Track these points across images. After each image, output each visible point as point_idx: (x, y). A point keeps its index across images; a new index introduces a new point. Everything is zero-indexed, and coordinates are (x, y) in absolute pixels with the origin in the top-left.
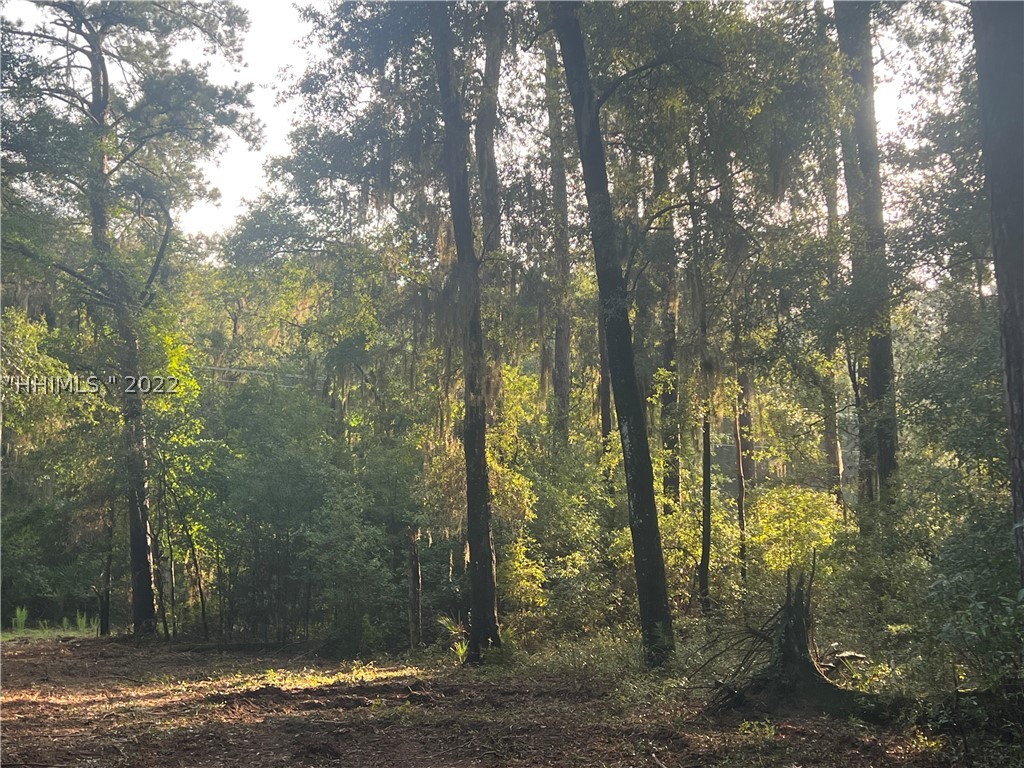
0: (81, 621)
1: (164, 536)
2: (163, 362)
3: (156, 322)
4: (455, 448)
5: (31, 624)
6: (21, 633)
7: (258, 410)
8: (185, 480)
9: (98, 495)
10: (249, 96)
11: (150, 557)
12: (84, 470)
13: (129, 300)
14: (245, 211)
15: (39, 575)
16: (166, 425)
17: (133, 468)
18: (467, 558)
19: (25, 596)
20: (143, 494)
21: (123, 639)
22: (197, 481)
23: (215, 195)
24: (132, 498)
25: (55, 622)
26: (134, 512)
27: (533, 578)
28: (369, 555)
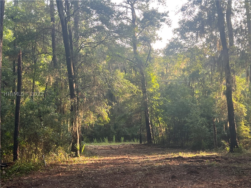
0: (136, 140)
1: (153, 121)
2: (151, 80)
3: (148, 70)
4: (224, 98)
5: (125, 141)
6: (123, 143)
7: (173, 90)
8: (157, 107)
9: (138, 111)
10: (168, 14)
11: (150, 125)
12: (134, 105)
13: (142, 66)
14: (168, 42)
15: (126, 130)
16: (152, 95)
17: (145, 105)
18: (228, 125)
19: (123, 134)
20: (148, 111)
21: (145, 145)
22: (160, 107)
23: (161, 39)
24: (145, 112)
25: (130, 140)
26: (146, 115)
27: (246, 131)
28: (203, 125)
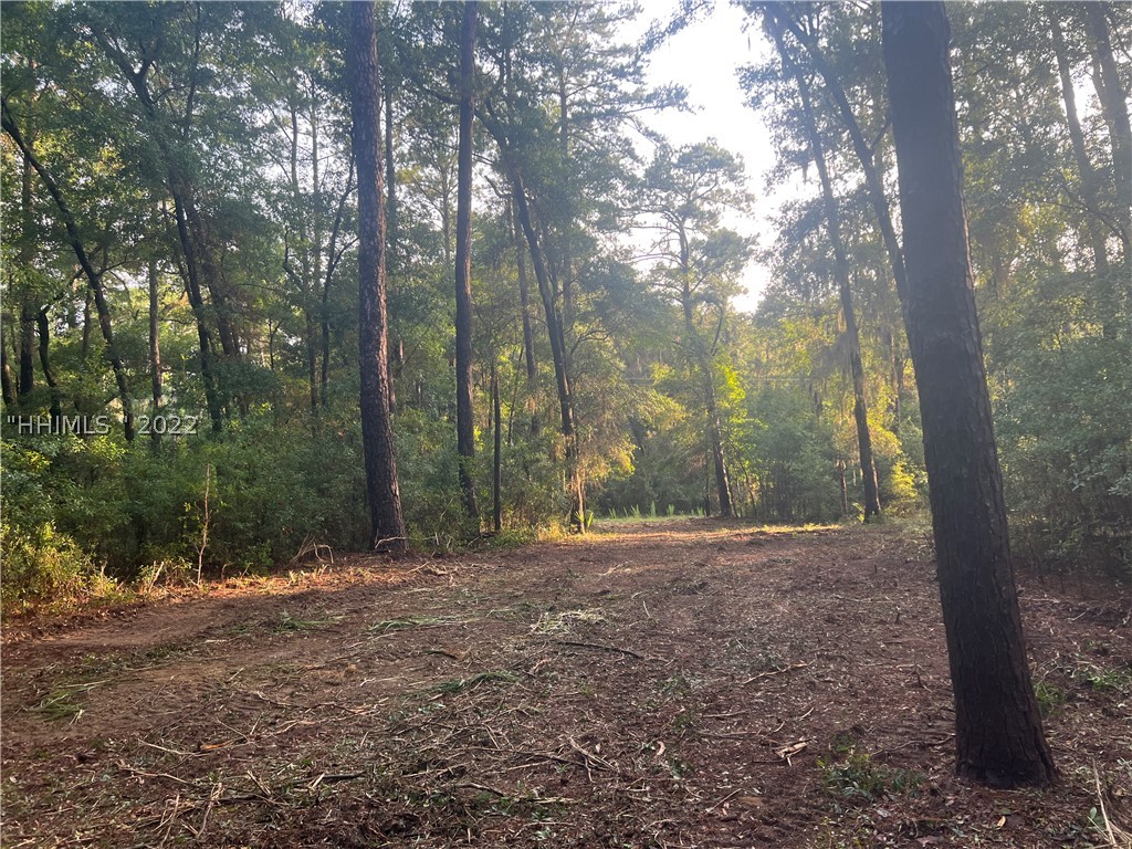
0: (700, 512)
1: (731, 468)
2: (724, 382)
3: (719, 362)
5: (676, 513)
6: (672, 517)
7: (773, 402)
8: (740, 441)
9: (698, 450)
10: (758, 240)
11: (726, 479)
12: (691, 438)
13: (706, 354)
15: (679, 489)
16: (728, 413)
17: (714, 435)
19: (673, 499)
20: (720, 448)
21: (716, 519)
22: (746, 440)
24: (714, 450)
25: (687, 512)
26: (716, 457)
